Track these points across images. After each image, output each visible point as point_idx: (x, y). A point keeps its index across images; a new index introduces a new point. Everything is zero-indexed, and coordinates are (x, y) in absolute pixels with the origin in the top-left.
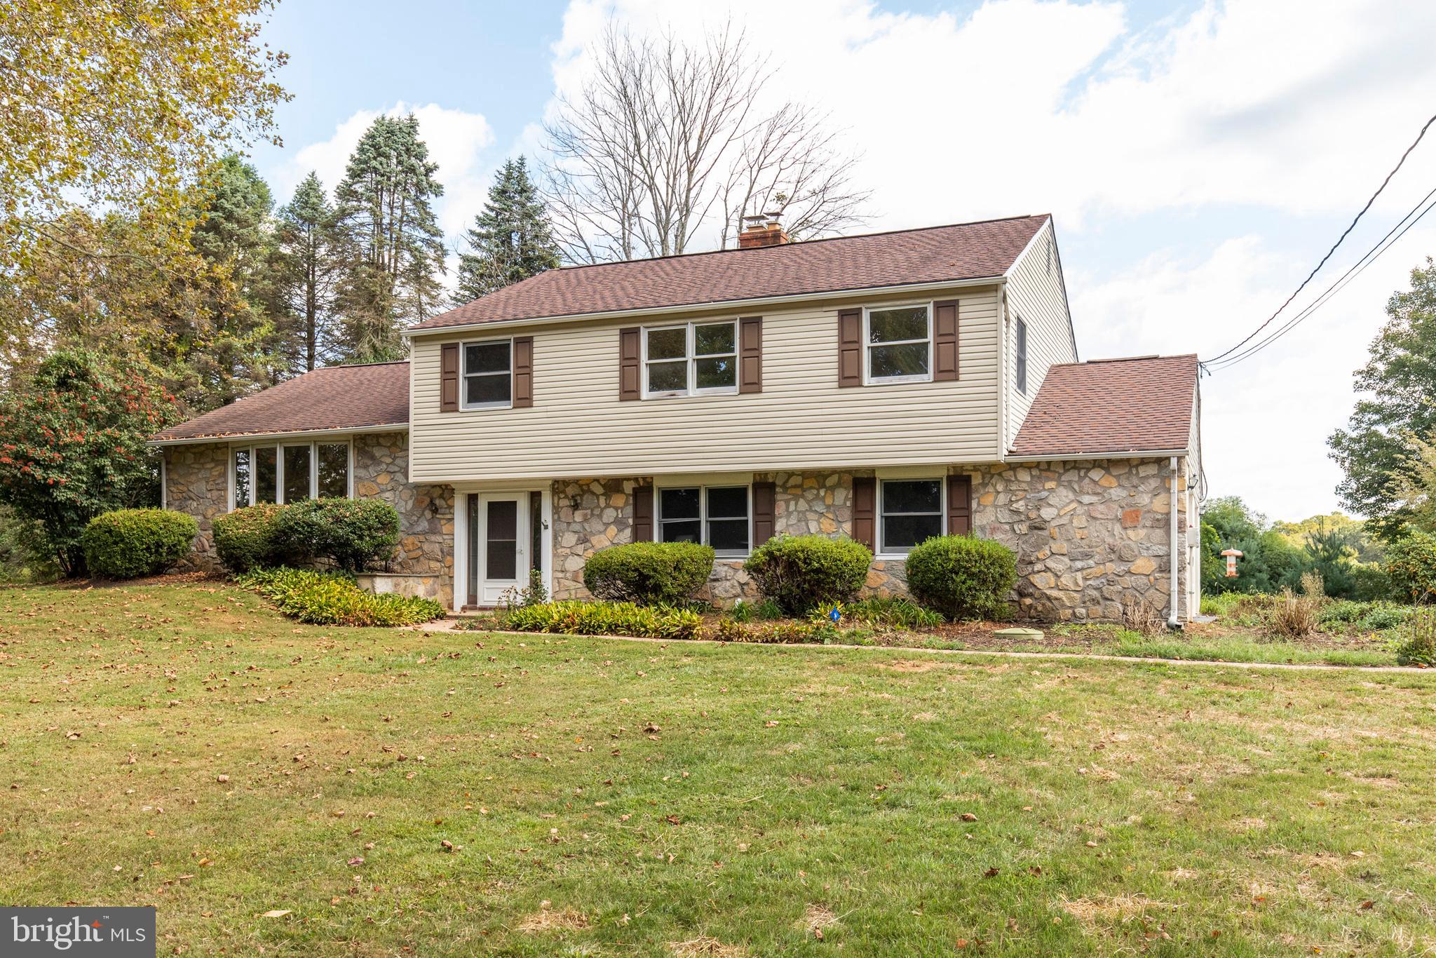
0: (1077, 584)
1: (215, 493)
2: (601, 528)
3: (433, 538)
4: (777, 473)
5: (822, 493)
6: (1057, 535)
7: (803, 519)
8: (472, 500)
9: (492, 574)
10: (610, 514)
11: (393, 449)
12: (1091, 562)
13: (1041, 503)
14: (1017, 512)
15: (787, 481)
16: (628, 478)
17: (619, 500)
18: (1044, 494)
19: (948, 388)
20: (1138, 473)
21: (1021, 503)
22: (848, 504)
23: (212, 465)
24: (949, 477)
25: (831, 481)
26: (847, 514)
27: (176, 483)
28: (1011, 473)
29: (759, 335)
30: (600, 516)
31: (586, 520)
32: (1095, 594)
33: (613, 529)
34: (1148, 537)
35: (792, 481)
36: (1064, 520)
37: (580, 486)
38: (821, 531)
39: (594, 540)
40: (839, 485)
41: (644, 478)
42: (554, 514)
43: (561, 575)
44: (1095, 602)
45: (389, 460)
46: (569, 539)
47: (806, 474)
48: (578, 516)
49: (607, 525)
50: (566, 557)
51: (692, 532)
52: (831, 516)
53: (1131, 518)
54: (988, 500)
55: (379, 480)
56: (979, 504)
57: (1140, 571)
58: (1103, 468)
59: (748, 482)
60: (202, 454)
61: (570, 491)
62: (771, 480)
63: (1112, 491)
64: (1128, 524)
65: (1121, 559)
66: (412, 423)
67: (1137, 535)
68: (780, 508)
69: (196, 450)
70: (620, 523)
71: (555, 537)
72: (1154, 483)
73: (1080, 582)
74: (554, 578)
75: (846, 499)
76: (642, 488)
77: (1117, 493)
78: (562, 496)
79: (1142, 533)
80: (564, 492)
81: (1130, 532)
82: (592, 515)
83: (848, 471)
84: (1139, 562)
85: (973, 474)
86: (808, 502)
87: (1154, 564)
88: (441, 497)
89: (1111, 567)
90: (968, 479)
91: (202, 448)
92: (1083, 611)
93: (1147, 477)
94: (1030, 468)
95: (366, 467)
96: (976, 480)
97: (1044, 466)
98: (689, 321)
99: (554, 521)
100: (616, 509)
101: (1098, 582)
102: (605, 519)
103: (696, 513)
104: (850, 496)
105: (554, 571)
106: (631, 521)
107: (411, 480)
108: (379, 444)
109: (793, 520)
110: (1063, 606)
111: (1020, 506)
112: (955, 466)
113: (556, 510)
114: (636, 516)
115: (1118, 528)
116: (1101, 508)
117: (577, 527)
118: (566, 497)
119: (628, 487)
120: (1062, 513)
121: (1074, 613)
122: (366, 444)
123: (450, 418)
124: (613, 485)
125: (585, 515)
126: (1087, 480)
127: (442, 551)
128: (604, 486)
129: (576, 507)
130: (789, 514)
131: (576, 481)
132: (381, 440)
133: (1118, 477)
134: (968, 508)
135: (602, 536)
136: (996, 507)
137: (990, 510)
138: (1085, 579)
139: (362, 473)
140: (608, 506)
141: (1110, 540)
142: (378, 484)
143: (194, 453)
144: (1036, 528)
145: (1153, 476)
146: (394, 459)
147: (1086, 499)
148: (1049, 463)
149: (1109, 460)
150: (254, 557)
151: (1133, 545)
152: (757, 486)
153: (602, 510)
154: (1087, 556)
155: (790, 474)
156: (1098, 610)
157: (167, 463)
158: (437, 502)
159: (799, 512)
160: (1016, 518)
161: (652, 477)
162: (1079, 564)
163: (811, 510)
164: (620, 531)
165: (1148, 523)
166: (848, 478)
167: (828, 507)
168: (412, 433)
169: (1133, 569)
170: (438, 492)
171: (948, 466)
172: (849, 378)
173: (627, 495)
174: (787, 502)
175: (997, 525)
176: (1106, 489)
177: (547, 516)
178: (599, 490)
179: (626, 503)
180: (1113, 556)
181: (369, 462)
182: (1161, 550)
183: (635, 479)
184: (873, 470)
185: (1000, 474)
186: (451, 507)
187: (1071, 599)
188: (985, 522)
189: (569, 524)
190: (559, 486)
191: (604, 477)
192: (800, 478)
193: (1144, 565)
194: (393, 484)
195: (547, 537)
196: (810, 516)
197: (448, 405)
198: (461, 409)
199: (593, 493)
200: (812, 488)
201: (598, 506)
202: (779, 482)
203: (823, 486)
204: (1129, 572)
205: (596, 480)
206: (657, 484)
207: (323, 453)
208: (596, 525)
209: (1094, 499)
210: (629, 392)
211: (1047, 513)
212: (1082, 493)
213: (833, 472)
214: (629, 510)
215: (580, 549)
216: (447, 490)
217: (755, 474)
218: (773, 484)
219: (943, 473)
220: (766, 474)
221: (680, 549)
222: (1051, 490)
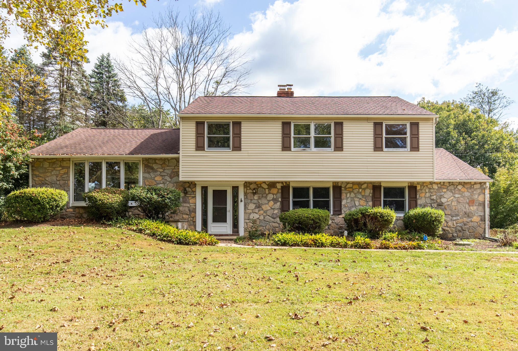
0: (454, 225)
1: (62, 182)
2: (266, 202)
3: (185, 205)
4: (342, 182)
5: (360, 190)
6: (447, 208)
7: (353, 200)
8: (205, 190)
9: (216, 219)
10: (270, 197)
11: (164, 165)
12: (459, 218)
13: (441, 196)
14: (433, 200)
15: (346, 186)
16: (278, 182)
17: (274, 191)
18: (443, 193)
19: (415, 154)
20: (474, 187)
21: (435, 196)
22: (371, 195)
23: (60, 168)
24: (409, 186)
25: (363, 187)
26: (370, 199)
27: (37, 176)
28: (431, 185)
29: (342, 129)
30: (266, 197)
31: (259, 198)
32: (460, 228)
33: (272, 203)
34: (477, 209)
35: (349, 186)
36: (449, 203)
37: (257, 185)
38: (360, 205)
39: (264, 207)
40: (367, 187)
41: (286, 182)
42: (244, 196)
43: (248, 221)
44: (460, 231)
45: (161, 170)
46: (252, 206)
47: (354, 183)
48: (256, 197)
49: (269, 201)
50: (250, 214)
51: (306, 205)
52: (364, 199)
53: (471, 202)
54: (423, 195)
55: (156, 179)
56: (419, 197)
57: (475, 221)
58: (462, 185)
59: (331, 185)
60: (54, 163)
61: (252, 186)
62: (340, 185)
63: (465, 193)
64: (471, 204)
65: (468, 216)
66: (181, 155)
67: (473, 208)
68: (344, 196)
69: (50, 161)
70: (275, 200)
71: (245, 205)
72: (479, 191)
73: (455, 224)
74: (245, 222)
75: (370, 193)
76: (285, 187)
77: (467, 194)
78: (248, 188)
79: (475, 208)
80: (249, 187)
81: (471, 207)
82: (262, 197)
83: (371, 183)
84: (475, 218)
85: (417, 185)
86: (355, 194)
87: (479, 218)
88: (189, 187)
89: (465, 219)
90: (416, 187)
91: (54, 160)
92: (456, 234)
93: (476, 189)
94: (437, 184)
95: (149, 173)
96: (419, 188)
97: (442, 184)
98: (313, 121)
99: (244, 198)
100: (273, 194)
101: (461, 224)
102: (268, 199)
103: (308, 197)
104: (372, 192)
105: (245, 219)
106: (280, 200)
107: (181, 179)
108: (156, 163)
109: (349, 200)
110: (449, 233)
111: (434, 197)
112: (411, 183)
113: (246, 194)
114: (282, 197)
115: (467, 206)
116: (462, 199)
117: (256, 202)
118: (250, 189)
119: (279, 186)
120: (449, 200)
121: (453, 235)
122: (149, 163)
123: (200, 153)
124: (272, 185)
125: (259, 197)
126: (457, 189)
127: (189, 210)
128: (268, 185)
129: (254, 194)
130: (347, 198)
131: (255, 183)
132: (157, 161)
133: (467, 188)
134: (416, 197)
135: (267, 205)
136: (425, 197)
137: (423, 198)
138: (457, 223)
139: (147, 175)
140: (269, 193)
141: (465, 210)
142: (156, 181)
143: (49, 163)
144: (440, 205)
145: (479, 188)
146: (164, 170)
147: (457, 196)
148: (444, 183)
149: (464, 182)
150: (117, 213)
151: (473, 212)
152: (334, 187)
153: (267, 195)
154: (457, 215)
155: (348, 183)
156: (461, 234)
157: (32, 167)
158: (187, 189)
159: (351, 198)
160: (433, 202)
161: (289, 182)
162: (454, 218)
163: (356, 197)
164: (275, 203)
165: (477, 204)
166: (371, 186)
167: (363, 196)
168: (181, 159)
169: (473, 220)
170: (188, 185)
171: (408, 182)
172: (378, 148)
173: (278, 189)
174: (346, 194)
175: (426, 204)
176: (463, 192)
177: (241, 196)
178: (265, 186)
179: (278, 192)
180: (466, 216)
181: (151, 171)
182: (482, 214)
183: (282, 182)
184: (380, 182)
185: (427, 186)
186: (194, 192)
187: (452, 230)
188: (422, 203)
189: (251, 200)
190: (247, 184)
191: (268, 182)
192: (352, 185)
193: (476, 219)
194: (164, 181)
195: (241, 206)
196: (356, 199)
197: (199, 147)
198: (206, 150)
199: (263, 188)
200: (356, 188)
201: (265, 193)
202: (343, 186)
203: (361, 188)
204: (471, 221)
205: (264, 182)
206: (292, 185)
207: (126, 164)
208: (263, 201)
209: (459, 196)
210: (286, 147)
211: (443, 200)
212: (455, 193)
213: (365, 183)
214: (279, 195)
215: (257, 210)
216: (192, 184)
217: (333, 182)
218: (341, 187)
219: (406, 185)
220: (338, 182)
221: (321, 212)
222: (445, 192)
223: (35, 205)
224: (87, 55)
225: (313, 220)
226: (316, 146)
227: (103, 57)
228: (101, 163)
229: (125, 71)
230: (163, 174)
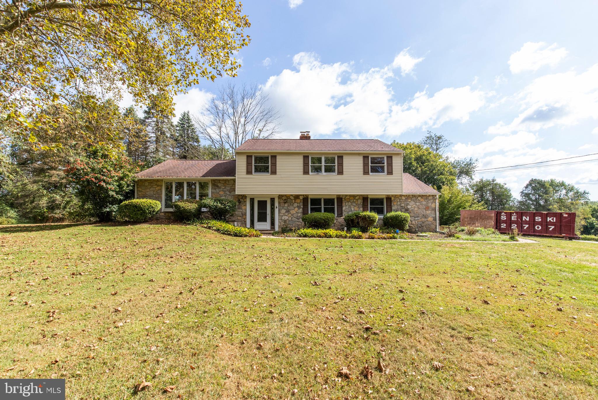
0: (416, 223)
1: (157, 195)
2: (293, 208)
3: (239, 210)
4: (343, 195)
5: (355, 200)
6: (411, 212)
7: (350, 207)
8: (252, 200)
9: (260, 220)
10: (296, 205)
11: (225, 184)
13: (407, 204)
16: (301, 195)
17: (298, 201)
18: (408, 202)
19: (390, 177)
20: (428, 198)
22: (361, 204)
23: (156, 186)
24: (386, 198)
25: (356, 198)
26: (361, 206)
27: (140, 192)
28: (401, 197)
29: (342, 161)
30: (293, 205)
31: (288, 206)
33: (296, 209)
34: (431, 213)
35: (347, 198)
36: (413, 209)
37: (287, 197)
38: (354, 210)
39: (291, 212)
40: (359, 199)
41: (306, 195)
43: (281, 221)
44: (420, 227)
45: (224, 187)
46: (283, 211)
47: (350, 196)
48: (286, 205)
49: (295, 208)
50: (282, 216)
51: (319, 210)
52: (357, 206)
53: (427, 208)
54: (395, 204)
55: (220, 193)
56: (393, 205)
58: (421, 197)
59: (335, 197)
60: (151, 183)
61: (284, 198)
64: (427, 210)
65: (425, 217)
66: (237, 177)
67: (429, 212)
68: (344, 204)
69: (149, 181)
70: (299, 207)
71: (279, 211)
72: (432, 201)
74: (279, 222)
75: (361, 202)
76: (305, 199)
77: (424, 203)
79: (430, 212)
80: (282, 198)
81: (427, 212)
82: (290, 205)
83: (361, 195)
84: (429, 218)
85: (392, 197)
86: (351, 203)
87: (432, 219)
88: (242, 198)
89: (423, 219)
90: (391, 199)
91: (152, 181)
92: (417, 229)
93: (430, 199)
94: (405, 196)
95: (215, 189)
96: (393, 199)
97: (408, 196)
98: (323, 155)
99: (279, 206)
100: (298, 203)
101: (420, 223)
103: (320, 205)
105: (279, 220)
106: (302, 207)
107: (236, 193)
108: (220, 183)
109: (347, 207)
110: (413, 228)
111: (403, 205)
112: (387, 195)
113: (279, 203)
114: (304, 205)
115: (424, 211)
116: (421, 206)
117: (286, 208)
118: (282, 200)
119: (301, 198)
120: (412, 207)
121: (415, 230)
122: (215, 182)
123: (249, 176)
124: (297, 197)
126: (417, 200)
127: (242, 214)
128: (294, 197)
129: (285, 203)
130: (346, 206)
131: (286, 195)
132: (221, 181)
133: (424, 199)
134: (391, 205)
135: (293, 211)
136: (397, 205)
138: (418, 222)
139: (214, 191)
140: (295, 202)
141: (423, 213)
142: (220, 194)
143: (149, 182)
144: (407, 210)
145: (432, 199)
147: (417, 204)
149: (422, 195)
150: (193, 216)
151: (428, 215)
152: (337, 198)
154: (418, 217)
155: (346, 196)
156: (421, 229)
157: (137, 185)
158: (241, 200)
159: (349, 205)
160: (402, 208)
161: (308, 195)
162: (416, 219)
164: (299, 209)
165: (431, 210)
166: (361, 197)
167: (356, 204)
168: (237, 180)
169: (428, 220)
170: (241, 197)
171: (386, 195)
172: (366, 173)
173: (301, 200)
174: (346, 203)
175: (398, 209)
176: (422, 202)
177: (276, 204)
178: (292, 198)
179: (301, 202)
182: (434, 216)
183: (303, 195)
184: (368, 195)
185: (398, 198)
186: (246, 201)
187: (415, 227)
188: (395, 209)
189: (283, 207)
190: (280, 197)
191: (294, 195)
193: (430, 219)
194: (225, 194)
195: (276, 211)
196: (352, 206)
197: (249, 172)
198: (253, 174)
199: (291, 199)
200: (352, 199)
201: (292, 202)
204: (427, 221)
205: (292, 195)
206: (309, 197)
207: (200, 184)
208: (291, 208)
209: (419, 204)
210: (306, 172)
211: (409, 207)
212: (416, 202)
213: (358, 195)
214: (302, 204)
215: (287, 214)
216: (244, 197)
217: (337, 195)
218: (342, 198)
219: (385, 197)
220: (340, 195)
221: (329, 215)
222: (410, 202)
223: (139, 211)
224: (174, 112)
225: (324, 220)
226: (326, 171)
227: (185, 113)
228: (183, 183)
229: (200, 122)
230: (225, 190)
